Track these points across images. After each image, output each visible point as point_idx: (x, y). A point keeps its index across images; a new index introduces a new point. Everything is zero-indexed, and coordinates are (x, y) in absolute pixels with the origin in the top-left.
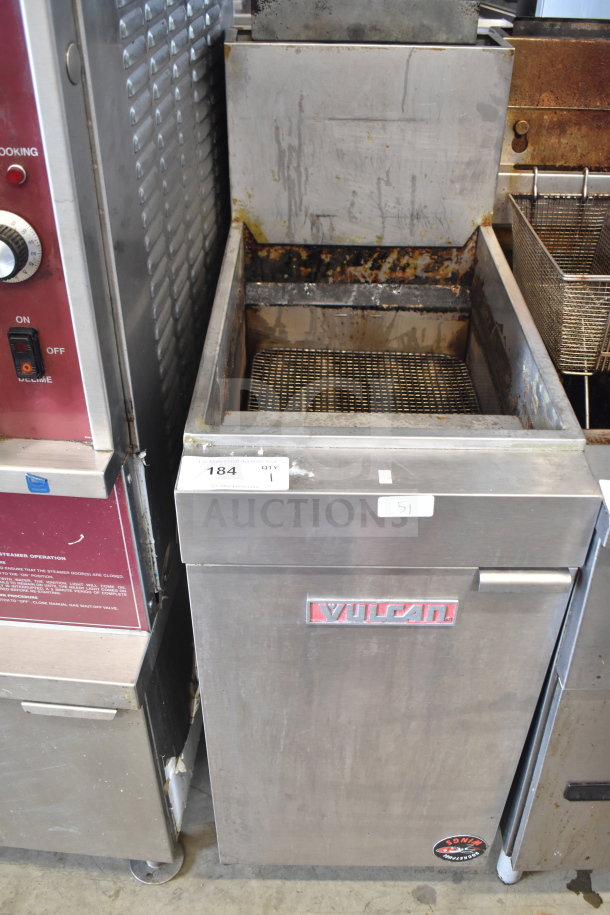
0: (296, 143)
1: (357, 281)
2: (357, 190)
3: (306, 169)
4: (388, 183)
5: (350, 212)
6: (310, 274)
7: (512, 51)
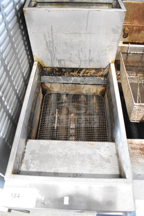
0: (51, 40)
1: (73, 76)
2: (72, 53)
3: (55, 48)
4: (82, 51)
5: (70, 59)
6: (59, 74)
7: (125, 11)
